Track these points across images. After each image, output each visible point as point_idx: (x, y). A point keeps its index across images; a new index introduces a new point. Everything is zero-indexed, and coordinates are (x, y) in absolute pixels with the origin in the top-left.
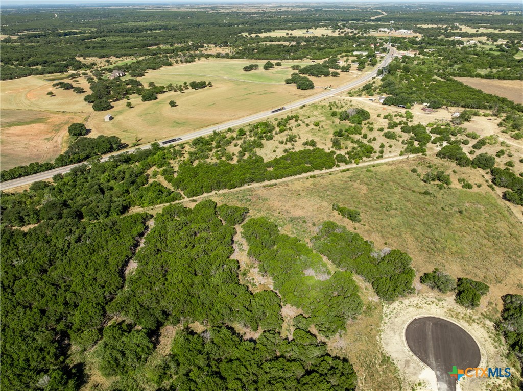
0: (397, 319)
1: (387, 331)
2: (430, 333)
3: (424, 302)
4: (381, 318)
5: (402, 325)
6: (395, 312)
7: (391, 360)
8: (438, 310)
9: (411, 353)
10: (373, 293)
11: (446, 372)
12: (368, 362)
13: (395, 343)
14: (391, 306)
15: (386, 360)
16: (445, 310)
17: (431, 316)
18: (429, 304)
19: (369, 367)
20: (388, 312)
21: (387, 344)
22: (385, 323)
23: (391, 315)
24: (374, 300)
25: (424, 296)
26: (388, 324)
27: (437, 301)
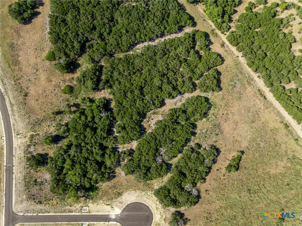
0: (145, 198)
1: (136, 194)
2: (141, 213)
3: (161, 212)
4: (143, 191)
5: (143, 200)
6: (150, 197)
7: (120, 196)
8: (158, 218)
9: (126, 204)
10: (160, 186)
11: (121, 219)
12: (117, 186)
13: (130, 197)
14: (153, 195)
15: (120, 194)
16: (159, 222)
17: (153, 215)
18: (160, 214)
19: (114, 187)
20: (149, 194)
21: (129, 194)
22: (141, 193)
23: (147, 196)
24: (155, 187)
25: (165, 212)
26: (141, 194)
27: (163, 218)
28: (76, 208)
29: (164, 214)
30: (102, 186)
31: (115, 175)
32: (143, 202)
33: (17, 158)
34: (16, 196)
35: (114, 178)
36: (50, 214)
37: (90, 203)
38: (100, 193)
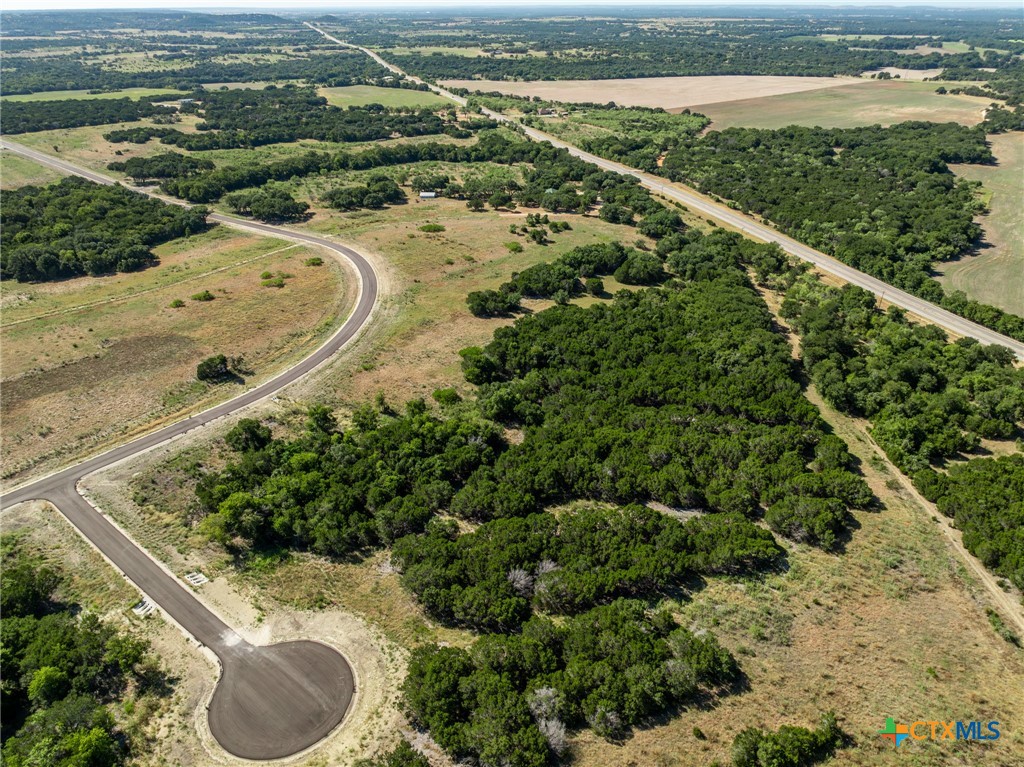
0: (374, 660)
1: (363, 633)
2: (311, 689)
3: (376, 731)
4: (392, 635)
5: (360, 663)
6: (391, 665)
7: (317, 609)
8: (342, 747)
9: (305, 638)
11: (241, 660)
12: (336, 583)
13: (335, 629)
14: (404, 667)
15: (320, 603)
16: (331, 760)
17: (342, 726)
18: (364, 738)
19: (329, 581)
20: (397, 654)
21: (343, 619)
22: (379, 638)
23: (387, 656)
25: (387, 742)
26: (374, 641)
27: (360, 757)
28: (184, 561)
29: (377, 743)
30: (304, 561)
31: (365, 559)
32: (353, 666)
33: (226, 420)
34: (127, 464)
35: (354, 563)
36: (123, 531)
37: (227, 577)
38: (279, 573)
